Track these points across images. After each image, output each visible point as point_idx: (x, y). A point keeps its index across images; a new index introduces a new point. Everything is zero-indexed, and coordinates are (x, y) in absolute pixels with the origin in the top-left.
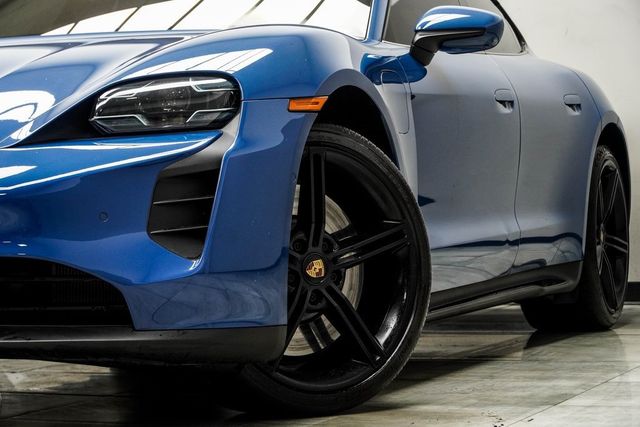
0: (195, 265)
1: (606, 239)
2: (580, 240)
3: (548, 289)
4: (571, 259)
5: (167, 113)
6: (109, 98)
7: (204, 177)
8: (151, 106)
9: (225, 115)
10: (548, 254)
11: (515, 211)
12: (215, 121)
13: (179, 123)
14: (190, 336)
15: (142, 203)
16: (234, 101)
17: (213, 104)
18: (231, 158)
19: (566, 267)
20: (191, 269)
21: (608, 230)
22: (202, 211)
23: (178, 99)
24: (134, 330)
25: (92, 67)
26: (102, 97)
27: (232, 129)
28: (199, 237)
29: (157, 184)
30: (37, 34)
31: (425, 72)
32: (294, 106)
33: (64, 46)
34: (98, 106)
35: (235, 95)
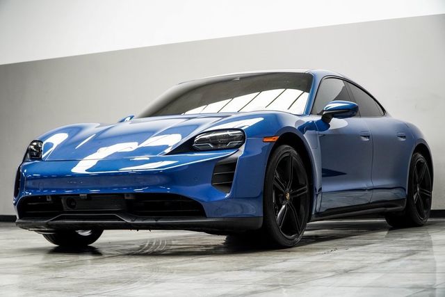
0: (228, 195)
1: (420, 190)
2: (405, 190)
3: (389, 209)
4: (402, 198)
5: (220, 143)
6: (200, 138)
7: (232, 165)
8: (214, 141)
9: (240, 144)
10: (388, 195)
11: (371, 179)
12: (236, 146)
13: (224, 146)
14: (226, 220)
15: (210, 174)
16: (243, 138)
17: (237, 140)
18: (241, 158)
19: (399, 201)
20: (226, 197)
21: (421, 186)
22: (231, 177)
23: (223, 138)
24: (206, 218)
25: (197, 126)
26: (197, 137)
27: (242, 149)
28: (229, 185)
29: (215, 167)
30: (180, 114)
31: (329, 126)
32: (265, 140)
33: (190, 118)
34: (195, 141)
35: (244, 137)
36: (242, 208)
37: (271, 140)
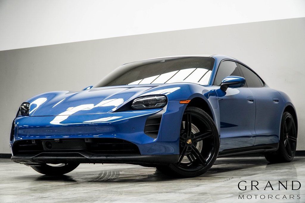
0: (155, 140)
1: (289, 137)
2: (278, 137)
3: (267, 150)
4: (276, 142)
5: (150, 104)
6: (136, 101)
7: (158, 119)
8: (147, 103)
9: (164, 105)
10: (266, 140)
11: (255, 129)
12: (161, 106)
13: (152, 107)
14: (154, 156)
15: (143, 124)
17: (162, 102)
18: (165, 115)
19: (274, 145)
20: (154, 141)
21: (289, 135)
22: (157, 127)
23: (152, 101)
24: (141, 155)
25: (135, 93)
26: (134, 100)
27: (165, 108)
28: (156, 133)
29: (147, 121)
30: (125, 85)
31: (226, 93)
32: (181, 102)
33: (130, 88)
34: (133, 103)
35: (166, 100)
36: (165, 148)
37: (185, 102)
